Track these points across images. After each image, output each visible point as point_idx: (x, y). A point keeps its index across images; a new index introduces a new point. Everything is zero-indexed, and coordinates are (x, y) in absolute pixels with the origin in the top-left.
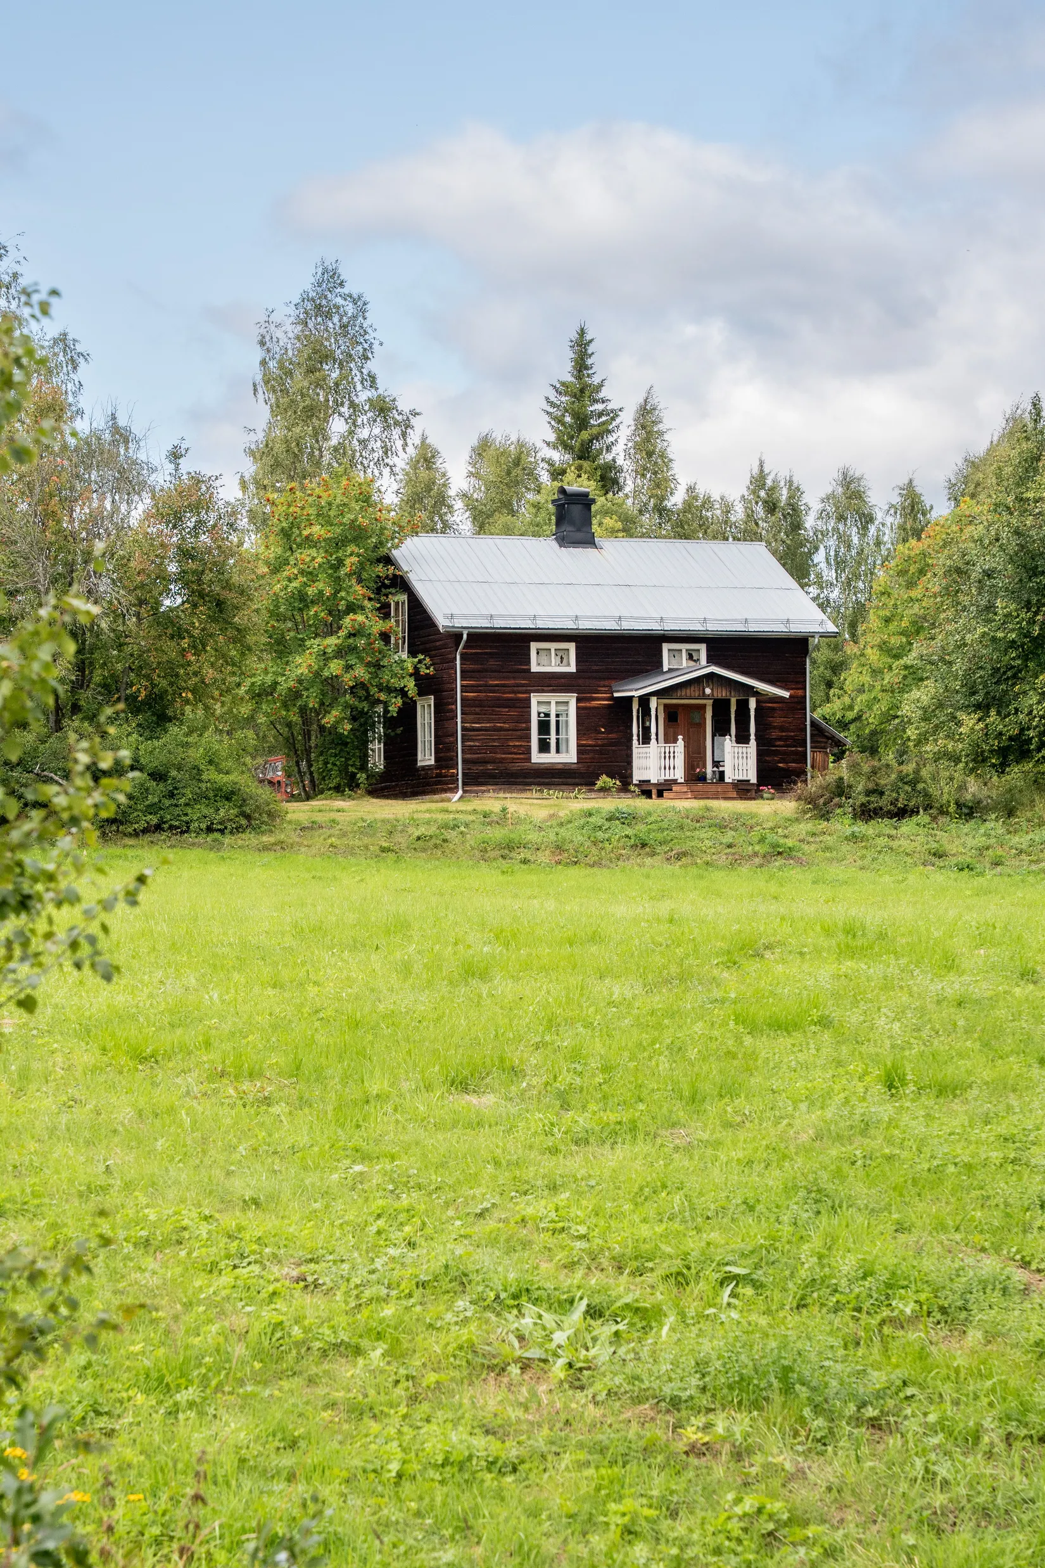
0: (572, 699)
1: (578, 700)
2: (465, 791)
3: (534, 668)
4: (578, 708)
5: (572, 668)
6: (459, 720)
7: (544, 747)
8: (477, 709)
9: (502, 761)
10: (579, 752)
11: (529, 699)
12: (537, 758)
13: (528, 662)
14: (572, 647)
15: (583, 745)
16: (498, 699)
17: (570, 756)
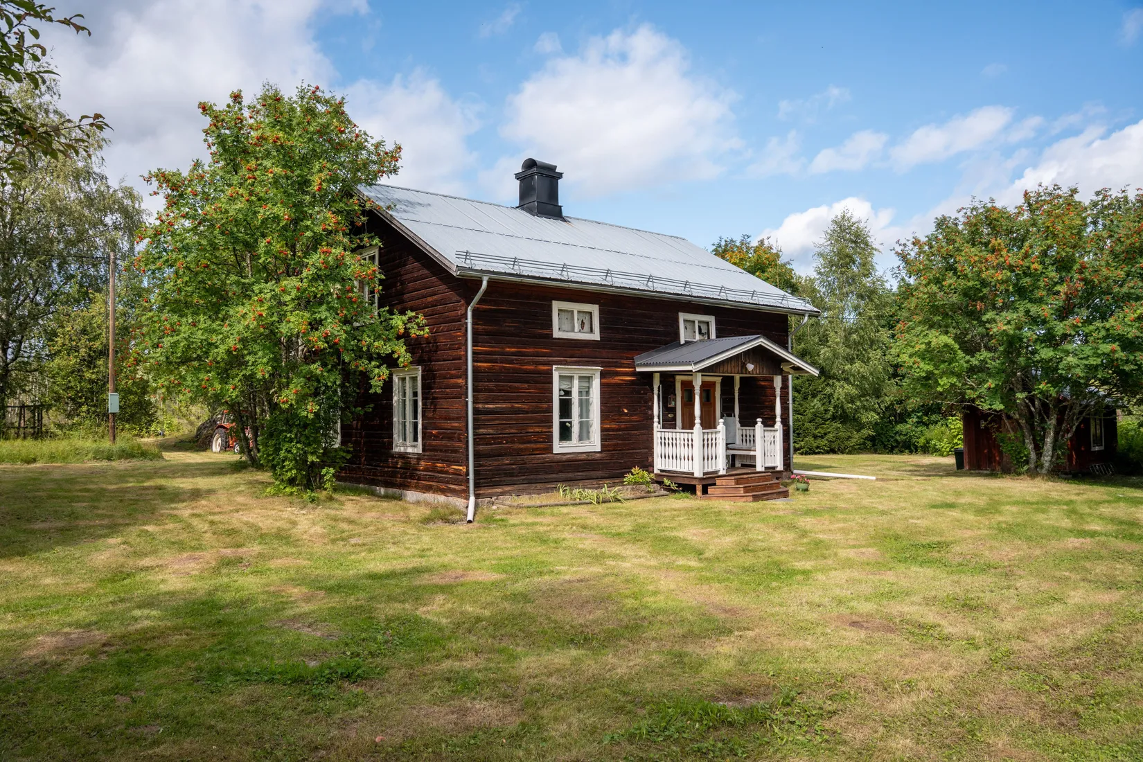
0: (595, 372)
1: (603, 375)
2: (477, 496)
3: (557, 334)
4: (602, 384)
5: (596, 336)
6: (470, 399)
7: (565, 433)
8: (491, 385)
9: (519, 452)
10: (603, 439)
11: (550, 373)
12: (559, 447)
13: (550, 326)
14: (595, 309)
15: (608, 430)
16: (515, 371)
17: (594, 443)
